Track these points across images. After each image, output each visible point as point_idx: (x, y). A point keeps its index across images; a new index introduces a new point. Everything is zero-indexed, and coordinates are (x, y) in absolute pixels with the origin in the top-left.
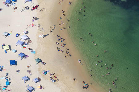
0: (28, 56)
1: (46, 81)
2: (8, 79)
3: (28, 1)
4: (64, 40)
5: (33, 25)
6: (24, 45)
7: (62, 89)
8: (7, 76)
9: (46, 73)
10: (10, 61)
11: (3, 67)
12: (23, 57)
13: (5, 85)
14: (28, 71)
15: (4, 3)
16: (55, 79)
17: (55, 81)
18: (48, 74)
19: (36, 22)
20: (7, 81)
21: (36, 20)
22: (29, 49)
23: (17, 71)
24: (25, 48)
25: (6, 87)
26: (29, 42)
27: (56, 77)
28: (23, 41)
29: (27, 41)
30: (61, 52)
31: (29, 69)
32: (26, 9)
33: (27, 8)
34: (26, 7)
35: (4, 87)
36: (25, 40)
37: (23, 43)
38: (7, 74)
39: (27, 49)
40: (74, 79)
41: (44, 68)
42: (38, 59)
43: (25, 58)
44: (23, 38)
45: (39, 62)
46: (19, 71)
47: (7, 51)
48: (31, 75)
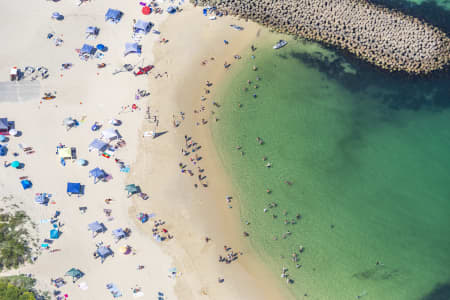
0: (111, 178)
1: (141, 239)
2: (57, 223)
3: (132, 52)
4: (199, 148)
5: (134, 107)
6: (107, 152)
7: (174, 258)
8: (56, 216)
9: (145, 218)
10: (69, 184)
11: (50, 196)
12: (100, 177)
13: (49, 238)
14: (105, 210)
15: (78, 50)
16: (162, 234)
17: (163, 239)
18: (151, 223)
19: (142, 103)
20: (53, 228)
21: (144, 96)
22: (117, 160)
23: (81, 209)
24: (108, 157)
25: (50, 242)
26: (122, 144)
27: (166, 231)
28: (106, 140)
29: (114, 143)
30: (187, 175)
31: (108, 207)
32: (124, 69)
33: (128, 67)
34: (126, 66)
35: (46, 241)
36: (112, 139)
37: (106, 147)
39: (112, 159)
40: (207, 240)
41: (144, 207)
42: (133, 186)
43: (105, 181)
44: (106, 134)
45: (133, 193)
46: (85, 208)
47: (67, 161)
48: (111, 220)
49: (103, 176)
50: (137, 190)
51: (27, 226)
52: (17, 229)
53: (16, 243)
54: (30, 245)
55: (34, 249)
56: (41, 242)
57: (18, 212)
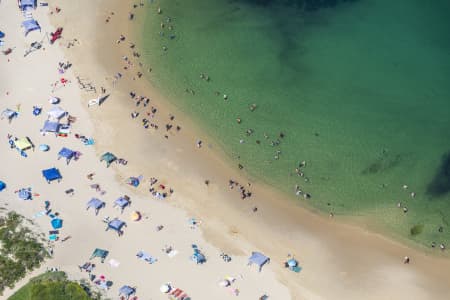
0: (80, 154)
1: (142, 200)
2: (53, 213)
3: (32, 30)
4: (148, 101)
5: (63, 81)
6: (62, 131)
7: (186, 209)
8: (47, 207)
9: (135, 182)
10: (44, 172)
11: (29, 189)
12: (70, 157)
13: (52, 229)
14: (93, 186)
16: (162, 191)
17: (164, 196)
18: (145, 185)
19: (68, 74)
20: (52, 219)
21: (66, 68)
22: (77, 136)
23: (68, 192)
24: (66, 135)
25: (56, 232)
26: (71, 120)
27: (163, 187)
28: (54, 120)
29: (64, 121)
30: (151, 130)
31: (93, 182)
32: (33, 49)
33: (36, 46)
34: (33, 45)
35: (51, 233)
36: (59, 118)
37: (59, 126)
38: (48, 204)
39: (72, 137)
40: (207, 183)
41: (129, 171)
42: (108, 154)
43: (76, 159)
44: (52, 114)
45: (110, 162)
46: (72, 190)
47: (26, 152)
48: (103, 193)
49: (73, 155)
50: (111, 159)
51: (25, 224)
52: (18, 230)
53: (26, 244)
54: (40, 241)
55: (45, 244)
56: (48, 236)
57: (10, 214)
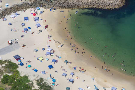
0: (58, 61)
1: (77, 73)
3: (39, 27)
4: (75, 45)
5: (50, 41)
6: (51, 55)
7: (91, 75)
8: (50, 76)
9: (75, 68)
10: (48, 66)
11: (45, 71)
13: (53, 82)
14: (63, 70)
15: (23, 31)
17: (84, 72)
18: (78, 69)
20: (52, 79)
21: (50, 37)
23: (56, 72)
24: (53, 56)
25: (54, 83)
26: (54, 51)
27: (83, 70)
31: (63, 69)
32: (40, 32)
34: (40, 31)
35: (53, 83)
36: (51, 51)
37: (50, 53)
38: (50, 75)
39: (55, 56)
41: (72, 65)
43: (57, 62)
46: (57, 71)
47: (42, 61)
48: (66, 72)
49: (56, 61)
50: (67, 62)
51: (45, 81)
52: (43, 83)
53: (46, 86)
54: (50, 86)
55: (52, 87)
56: (52, 84)
57: (40, 78)
